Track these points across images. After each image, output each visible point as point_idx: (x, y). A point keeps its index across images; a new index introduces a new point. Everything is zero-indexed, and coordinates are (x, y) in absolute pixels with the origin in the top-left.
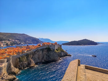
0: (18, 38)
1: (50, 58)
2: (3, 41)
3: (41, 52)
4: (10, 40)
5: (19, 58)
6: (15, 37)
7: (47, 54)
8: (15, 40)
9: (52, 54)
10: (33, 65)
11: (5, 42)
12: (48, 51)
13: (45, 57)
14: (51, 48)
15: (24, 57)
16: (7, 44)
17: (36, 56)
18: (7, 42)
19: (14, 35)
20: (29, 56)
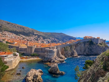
0: (57, 37)
1: (93, 52)
2: (46, 39)
3: (83, 45)
4: (51, 38)
5: (65, 48)
6: (54, 36)
7: (89, 47)
8: (54, 38)
9: (94, 47)
10: (76, 55)
11: (47, 40)
12: (90, 44)
13: (87, 50)
14: (93, 41)
15: (68, 47)
16: (49, 42)
17: (78, 48)
18: (49, 40)
19: (54, 35)
20: (73, 47)
